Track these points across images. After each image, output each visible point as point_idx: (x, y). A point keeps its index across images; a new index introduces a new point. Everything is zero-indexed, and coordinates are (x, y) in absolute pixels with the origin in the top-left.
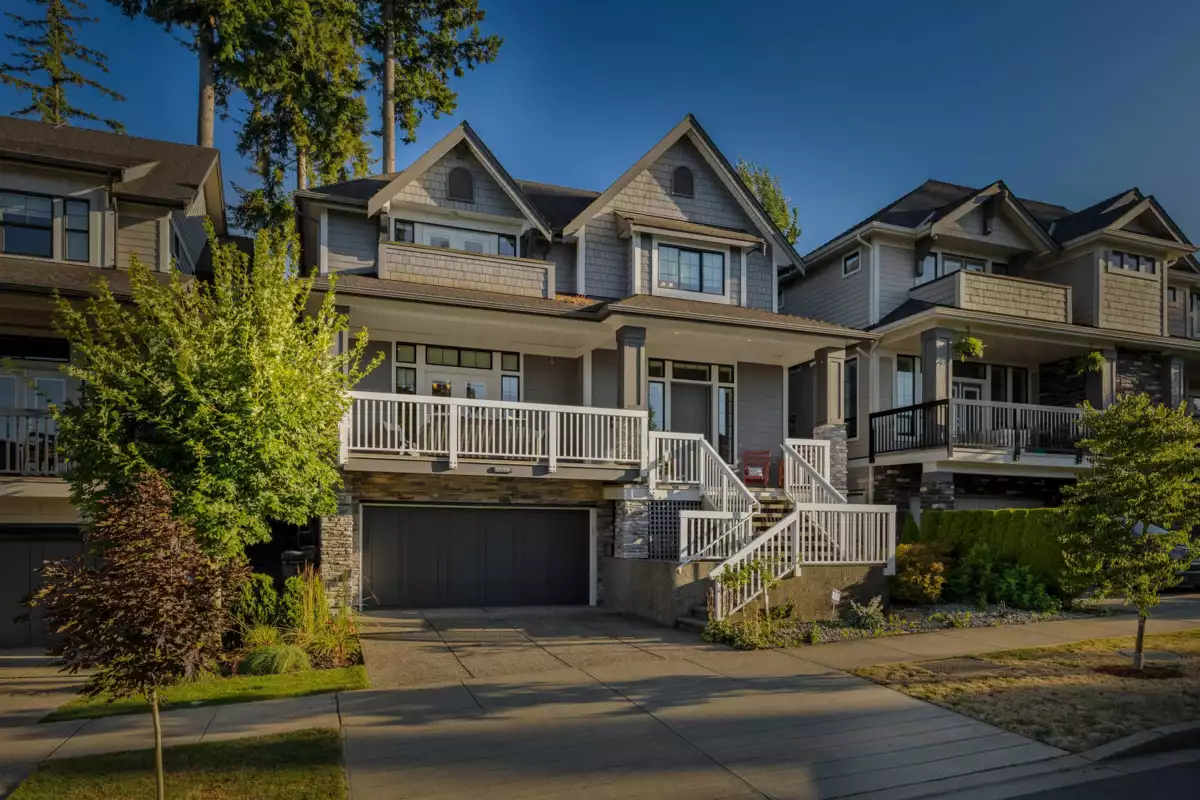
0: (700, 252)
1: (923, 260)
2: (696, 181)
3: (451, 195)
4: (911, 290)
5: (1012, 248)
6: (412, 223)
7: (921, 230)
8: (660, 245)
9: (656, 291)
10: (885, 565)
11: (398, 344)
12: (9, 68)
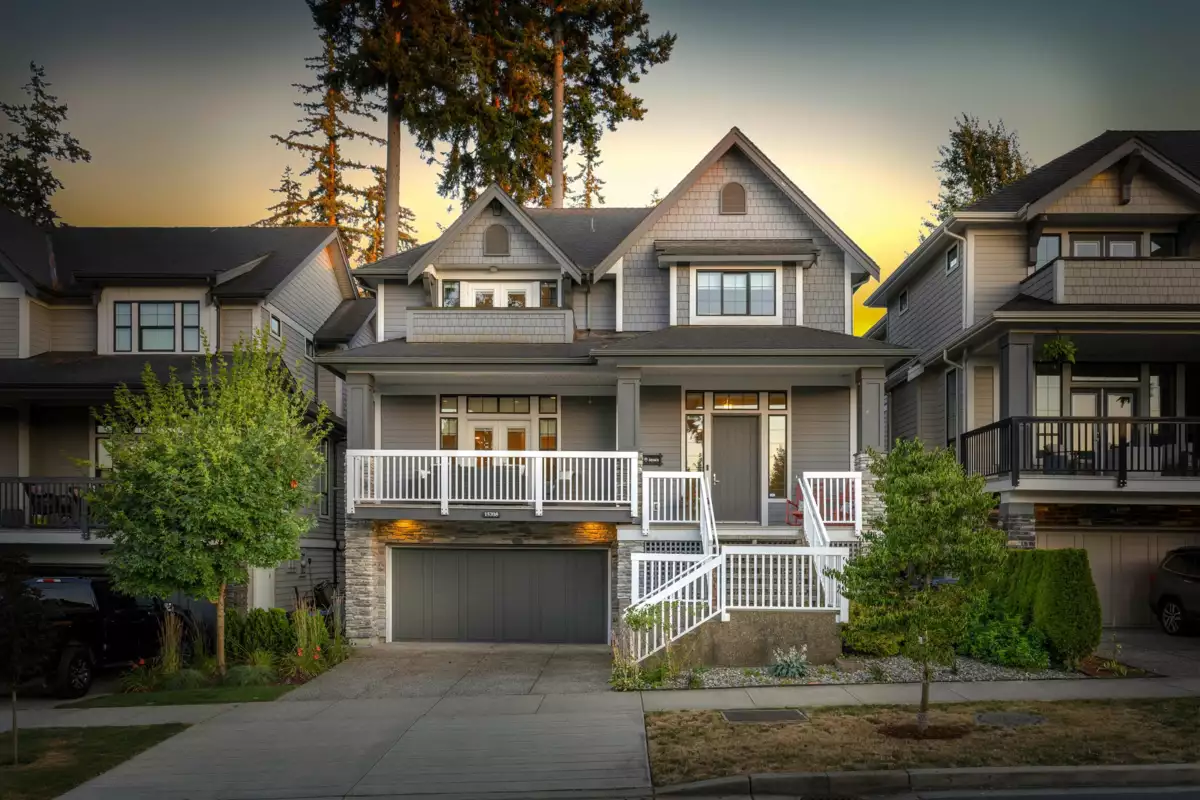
0: (746, 272)
1: (1036, 244)
2: (749, 195)
3: (488, 252)
4: (1022, 283)
5: (1175, 215)
6: (458, 281)
7: (1031, 211)
8: (698, 271)
9: (695, 320)
10: (838, 612)
11: (442, 396)
12: (297, 134)
